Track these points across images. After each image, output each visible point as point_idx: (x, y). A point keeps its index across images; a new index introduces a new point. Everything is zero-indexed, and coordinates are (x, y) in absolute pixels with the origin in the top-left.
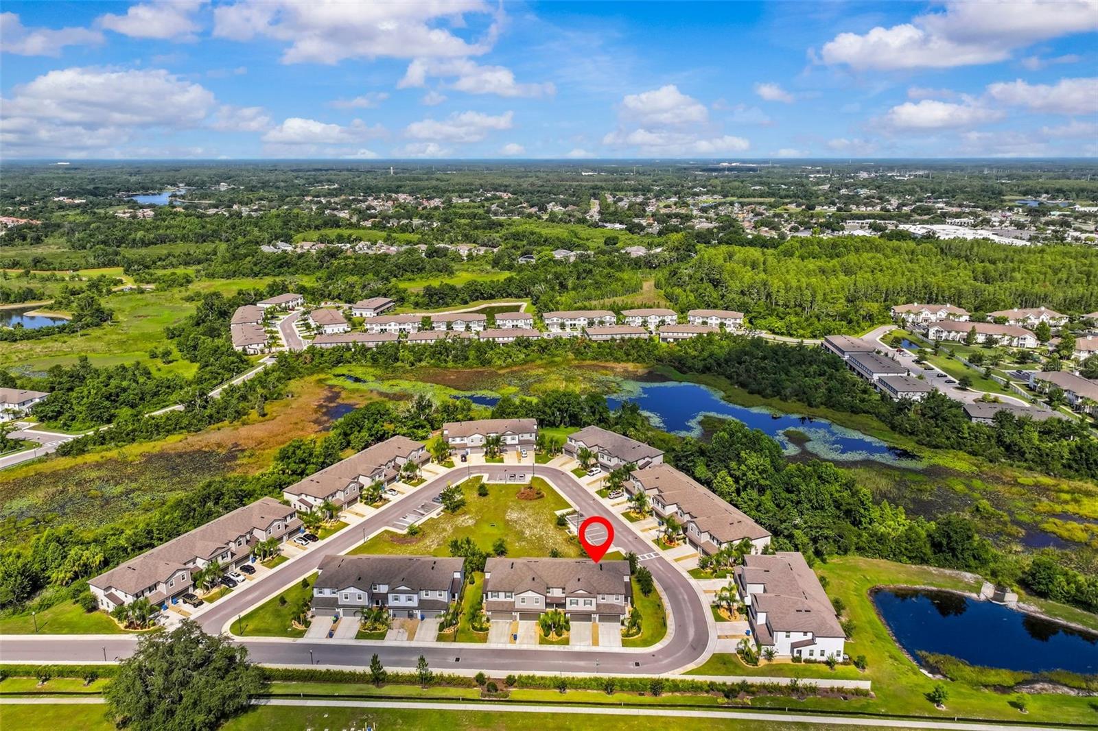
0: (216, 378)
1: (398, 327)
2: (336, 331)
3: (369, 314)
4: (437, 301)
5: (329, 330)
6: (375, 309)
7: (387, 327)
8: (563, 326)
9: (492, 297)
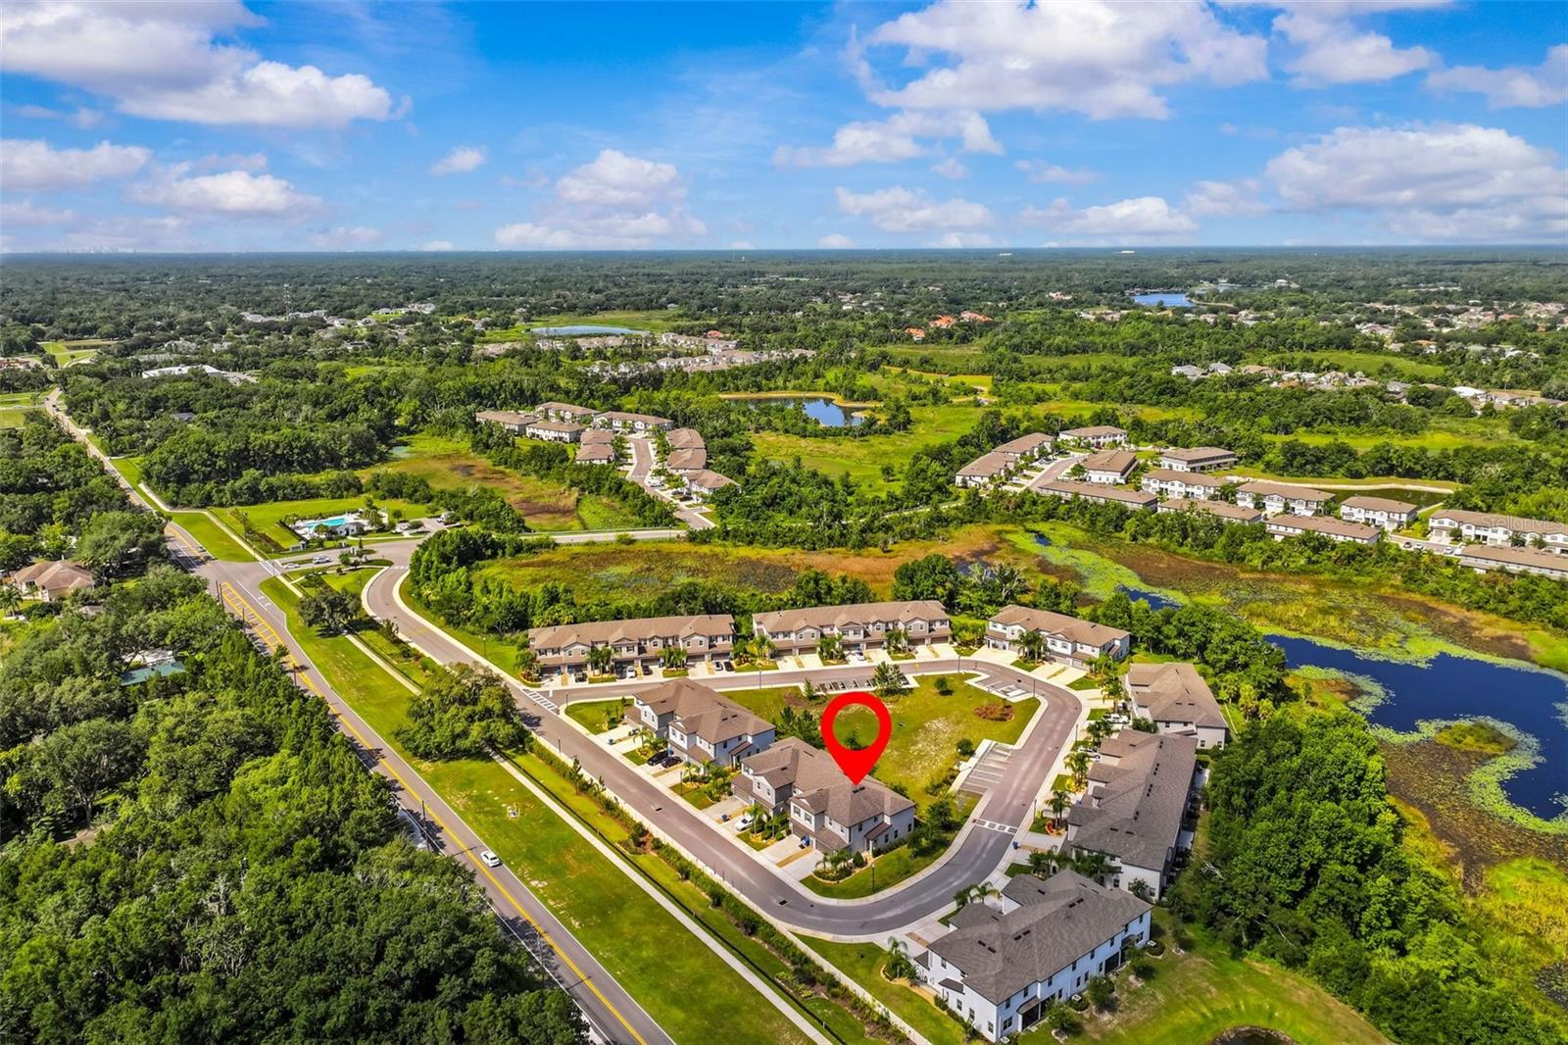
0: (892, 503)
1: (1183, 490)
2: (1104, 480)
3: (1180, 467)
4: (1302, 466)
5: (1095, 477)
6: (1189, 462)
7: (1168, 486)
8: (1456, 536)
9: (1411, 474)
